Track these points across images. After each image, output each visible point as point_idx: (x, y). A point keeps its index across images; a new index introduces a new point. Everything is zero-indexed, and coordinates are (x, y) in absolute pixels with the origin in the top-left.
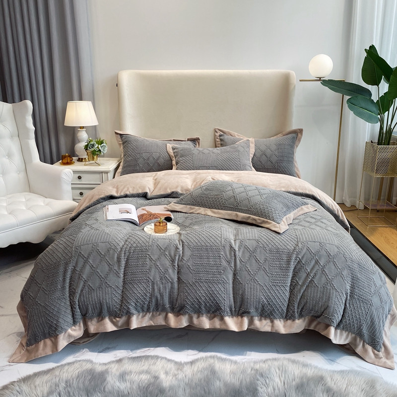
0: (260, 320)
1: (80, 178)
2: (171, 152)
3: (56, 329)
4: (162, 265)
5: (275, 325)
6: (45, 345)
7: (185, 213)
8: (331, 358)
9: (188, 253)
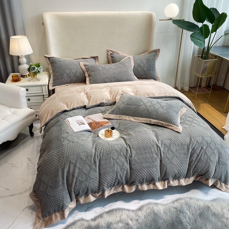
0: (173, 181)
1: (27, 90)
2: (84, 68)
3: (63, 207)
4: (121, 161)
5: (180, 182)
6: (56, 216)
7: (116, 119)
8: (205, 192)
9: (134, 152)
